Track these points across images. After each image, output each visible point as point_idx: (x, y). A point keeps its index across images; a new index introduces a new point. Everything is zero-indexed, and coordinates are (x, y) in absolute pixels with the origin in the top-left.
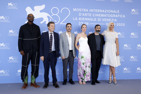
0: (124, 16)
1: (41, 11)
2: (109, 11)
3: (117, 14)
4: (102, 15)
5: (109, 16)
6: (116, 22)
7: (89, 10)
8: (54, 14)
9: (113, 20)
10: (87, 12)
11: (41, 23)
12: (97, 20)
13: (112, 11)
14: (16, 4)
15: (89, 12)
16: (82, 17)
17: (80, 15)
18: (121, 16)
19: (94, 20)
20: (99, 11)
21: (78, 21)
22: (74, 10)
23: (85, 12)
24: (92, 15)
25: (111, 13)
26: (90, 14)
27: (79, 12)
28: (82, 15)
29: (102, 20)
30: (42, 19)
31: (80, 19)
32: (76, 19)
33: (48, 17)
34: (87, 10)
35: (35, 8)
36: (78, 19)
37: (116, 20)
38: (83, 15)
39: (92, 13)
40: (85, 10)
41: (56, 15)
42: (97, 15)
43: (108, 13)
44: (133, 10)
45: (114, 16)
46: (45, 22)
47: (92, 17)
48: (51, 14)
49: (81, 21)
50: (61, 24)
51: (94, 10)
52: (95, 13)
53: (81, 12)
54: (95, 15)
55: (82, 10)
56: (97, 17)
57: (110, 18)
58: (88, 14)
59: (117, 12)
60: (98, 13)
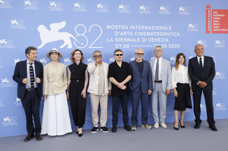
0: (178, 34)
1: (60, 31)
2: (158, 28)
3: (169, 31)
4: (148, 34)
5: (158, 34)
6: (167, 43)
7: (129, 27)
8: (79, 35)
9: (164, 40)
10: (126, 30)
11: (61, 47)
12: (141, 40)
13: (161, 28)
14: (23, 22)
15: (129, 30)
16: (119, 36)
17: (117, 33)
18: (174, 34)
19: (137, 40)
20: (143, 27)
21: (114, 43)
22: (109, 27)
23: (123, 31)
24: (134, 33)
25: (160, 31)
26: (131, 33)
27: (115, 30)
28: (119, 34)
29: (148, 40)
30: (62, 42)
31: (117, 40)
32: (112, 40)
33: (71, 38)
34: (127, 27)
35: (52, 26)
36: (114, 40)
37: (167, 40)
38: (122, 34)
39: (134, 31)
40: (123, 27)
41: (82, 35)
42: (141, 34)
43: (156, 31)
44: (190, 26)
45: (165, 34)
46: (67, 45)
47: (134, 37)
48: (74, 35)
49: (118, 43)
50: (90, 47)
51: (136, 26)
52: (138, 30)
53: (118, 30)
54: (138, 34)
55: (119, 27)
56: (141, 37)
57: (160, 37)
58: (128, 32)
59: (168, 28)
60: (142, 31)
